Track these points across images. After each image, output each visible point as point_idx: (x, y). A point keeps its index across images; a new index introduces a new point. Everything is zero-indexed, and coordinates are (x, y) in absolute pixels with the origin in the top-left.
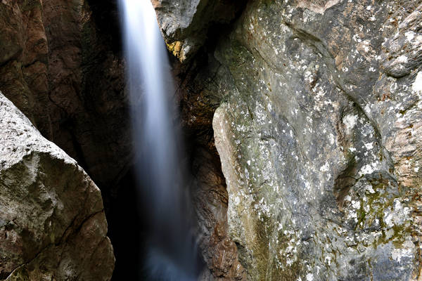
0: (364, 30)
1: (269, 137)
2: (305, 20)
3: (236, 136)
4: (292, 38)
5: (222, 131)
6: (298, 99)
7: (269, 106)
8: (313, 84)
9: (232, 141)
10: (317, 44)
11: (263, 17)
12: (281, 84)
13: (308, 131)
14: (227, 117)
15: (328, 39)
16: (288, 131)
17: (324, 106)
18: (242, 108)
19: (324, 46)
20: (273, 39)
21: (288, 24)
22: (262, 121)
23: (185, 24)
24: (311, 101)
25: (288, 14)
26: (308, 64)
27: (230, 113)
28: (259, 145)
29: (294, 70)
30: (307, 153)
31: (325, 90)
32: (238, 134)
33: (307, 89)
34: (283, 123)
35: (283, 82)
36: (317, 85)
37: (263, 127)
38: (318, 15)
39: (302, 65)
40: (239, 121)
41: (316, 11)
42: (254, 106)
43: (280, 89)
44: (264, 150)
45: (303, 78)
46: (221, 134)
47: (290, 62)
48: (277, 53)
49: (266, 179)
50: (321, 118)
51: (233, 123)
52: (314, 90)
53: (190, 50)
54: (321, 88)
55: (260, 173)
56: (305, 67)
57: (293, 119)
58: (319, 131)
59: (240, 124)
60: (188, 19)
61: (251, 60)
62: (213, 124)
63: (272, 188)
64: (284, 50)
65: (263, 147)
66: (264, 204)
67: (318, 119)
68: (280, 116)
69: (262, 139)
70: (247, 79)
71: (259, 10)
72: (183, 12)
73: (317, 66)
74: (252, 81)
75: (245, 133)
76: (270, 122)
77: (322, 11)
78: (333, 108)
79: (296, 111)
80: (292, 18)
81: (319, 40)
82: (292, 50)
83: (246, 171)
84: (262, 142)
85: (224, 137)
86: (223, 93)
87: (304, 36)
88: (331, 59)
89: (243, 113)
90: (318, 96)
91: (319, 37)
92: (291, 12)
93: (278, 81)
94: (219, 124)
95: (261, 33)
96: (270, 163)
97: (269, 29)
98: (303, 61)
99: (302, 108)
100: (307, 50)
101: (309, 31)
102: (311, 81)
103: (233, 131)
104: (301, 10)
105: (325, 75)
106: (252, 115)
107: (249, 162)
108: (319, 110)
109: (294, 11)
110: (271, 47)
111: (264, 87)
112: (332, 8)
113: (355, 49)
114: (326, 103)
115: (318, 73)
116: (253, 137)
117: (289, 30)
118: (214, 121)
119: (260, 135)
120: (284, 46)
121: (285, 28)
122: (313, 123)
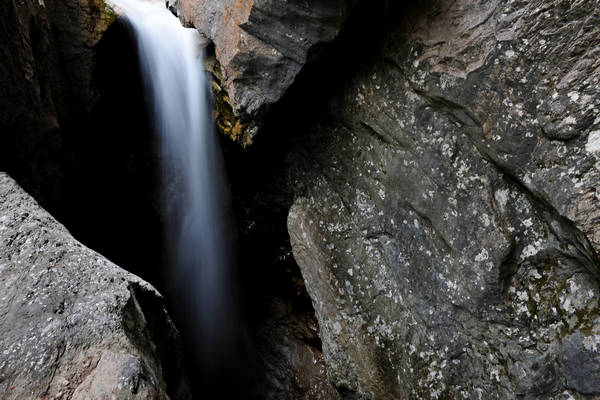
0: (515, 93)
1: (380, 233)
2: (443, 86)
3: (328, 238)
4: (423, 107)
5: (304, 235)
6: (433, 178)
7: (382, 193)
8: (453, 158)
9: (323, 247)
10: (456, 112)
11: (381, 85)
12: (406, 163)
13: (451, 215)
14: (310, 216)
15: (473, 106)
16: (411, 221)
17: (471, 182)
18: (332, 201)
19: (467, 114)
20: (397, 110)
21: (418, 92)
22: (368, 214)
23: (272, 97)
24: (452, 178)
25: (419, 80)
26: (444, 136)
27: (316, 210)
28: (365, 245)
29: (427, 144)
30: (452, 242)
31: (468, 164)
32: (330, 237)
33: (447, 164)
34: (404, 212)
35: (409, 159)
36: (457, 159)
37: (371, 221)
38: (460, 80)
39: (438, 138)
40: (331, 218)
41: (456, 75)
42: (353, 196)
43: (403, 169)
44: (373, 251)
45: (440, 152)
46: (302, 239)
47: (422, 135)
48: (403, 126)
49: (380, 289)
50: (469, 197)
51: (322, 222)
52: (455, 165)
53: (259, 131)
54: (462, 162)
55: (371, 282)
56: (440, 140)
57: (424, 204)
58: (467, 213)
59: (332, 221)
60: (279, 92)
61: (351, 138)
62: (289, 228)
63: (391, 300)
64: (413, 121)
65: (371, 248)
66: (382, 324)
67: (464, 199)
68: (399, 203)
69: (368, 238)
70: (341, 162)
71: (374, 77)
72: (272, 83)
73: (454, 138)
74: (348, 164)
75: (342, 233)
76: (381, 213)
77: (463, 75)
78: (483, 184)
79: (431, 193)
80: (425, 84)
81: (459, 107)
82: (423, 121)
83: (348, 283)
84: (368, 242)
85: (309, 243)
86: (295, 185)
87: (439, 103)
88: (477, 128)
89: (335, 207)
90: (460, 172)
91: (462, 104)
92: (423, 77)
93: (401, 160)
94: (297, 226)
95: (379, 104)
96: (384, 267)
97: (391, 99)
98: (437, 133)
99: (441, 188)
100: (441, 120)
101: (449, 98)
102: (451, 155)
103: (322, 233)
104: (437, 75)
105: (465, 146)
106: (348, 208)
107: (350, 272)
108: (464, 188)
109: (427, 77)
110: (394, 119)
111: (373, 169)
112: (477, 71)
113: (507, 114)
114: (472, 178)
115: (456, 144)
116: (354, 237)
117: (418, 98)
118: (290, 223)
119: (365, 232)
120: (413, 117)
121: (413, 97)
122: (458, 204)
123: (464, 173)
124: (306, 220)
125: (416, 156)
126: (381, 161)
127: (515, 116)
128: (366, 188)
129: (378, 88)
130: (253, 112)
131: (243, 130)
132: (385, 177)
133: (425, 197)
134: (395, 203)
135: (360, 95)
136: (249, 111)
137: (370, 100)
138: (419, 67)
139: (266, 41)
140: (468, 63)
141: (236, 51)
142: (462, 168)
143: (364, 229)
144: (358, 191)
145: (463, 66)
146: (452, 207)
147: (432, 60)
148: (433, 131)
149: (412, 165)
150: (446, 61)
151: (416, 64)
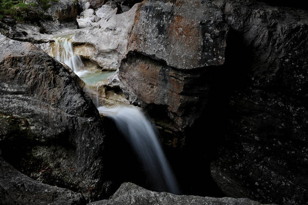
123: (292, 109)
124: (222, 170)
126: (250, 124)
127: (302, 79)
129: (240, 94)
130: (192, 125)
131: (179, 140)
132: (255, 130)
133: (280, 127)
136: (190, 126)
137: (238, 100)
138: (255, 79)
139: (192, 95)
140: (273, 70)
141: (179, 105)
142: (291, 108)
143: (254, 159)
144: (242, 143)
145: (272, 72)
146: (295, 125)
147: (258, 75)
148: (271, 100)
149: (268, 117)
150: (264, 73)
151: (253, 79)
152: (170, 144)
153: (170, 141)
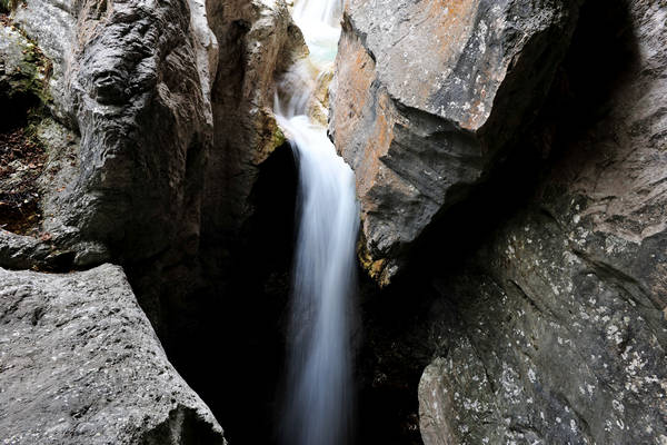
1: (527, 427)
2: (609, 250)
3: (462, 416)
4: (584, 273)
5: (435, 405)
6: (593, 368)
7: (531, 373)
8: (623, 346)
9: (454, 427)
10: (627, 285)
11: (533, 239)
12: (560, 341)
13: (615, 425)
14: (445, 383)
15: (650, 280)
16: (566, 421)
17: (645, 385)
18: (473, 371)
19: (642, 290)
20: (551, 272)
21: (578, 253)
22: (513, 397)
23: (407, 236)
24: (619, 374)
25: (579, 239)
26: (611, 314)
27: (452, 377)
28: (506, 438)
29: (587, 321)
31: (643, 358)
32: (467, 416)
33: (612, 353)
34: (558, 406)
35: (565, 337)
36: (629, 348)
37: (516, 408)
38: (632, 245)
39: (602, 315)
40: (469, 392)
41: (628, 238)
42: (498, 369)
43: (556, 347)
45: (604, 335)
46: (432, 410)
47: (581, 308)
48: (557, 292)
50: (642, 406)
51: (457, 394)
52: (625, 356)
54: (636, 353)
56: (606, 319)
57: (581, 400)
58: (639, 428)
59: (470, 396)
60: (415, 231)
61: (501, 297)
62: (420, 392)
64: (570, 289)
67: (634, 407)
68: (552, 393)
69: (512, 429)
70: (488, 324)
71: (527, 229)
72: (408, 221)
73: (626, 319)
74: (496, 329)
75: (479, 414)
76: (530, 401)
77: (637, 240)
79: (590, 388)
80: (586, 245)
81: (632, 280)
82: (584, 291)
84: (510, 435)
85: (439, 417)
86: (438, 342)
87: (605, 272)
88: (655, 311)
89: (476, 378)
90: (632, 367)
91: (634, 276)
92: (584, 236)
93: (555, 335)
94: (429, 393)
95: (530, 261)
97: (544, 257)
98: (602, 309)
99: (603, 384)
100: (609, 293)
101: (616, 266)
102: (619, 341)
103: (456, 409)
104: (602, 236)
105: (642, 333)
106: (492, 384)
108: (636, 390)
109: (589, 236)
110: (547, 282)
111: (523, 341)
112: (655, 237)
114: (648, 379)
115: (629, 329)
116: (494, 423)
117: (578, 261)
118: (422, 386)
119: (508, 420)
120: (571, 285)
121: (571, 258)
122: (626, 412)
123: (637, 369)
124: (440, 387)
125: (573, 335)
126: (533, 332)
128: (515, 364)
129: (530, 241)
130: (384, 249)
131: (383, 267)
132: (536, 353)
133: (583, 391)
134: (546, 390)
135: (510, 248)
136: (380, 247)
137: (521, 254)
138: (580, 224)
139: (404, 176)
140: (644, 226)
141: (372, 183)
142: (635, 362)
143: (507, 417)
144: (505, 365)
145: (638, 229)
146: (617, 413)
147: (597, 217)
148: (597, 306)
149: (568, 344)
150: (615, 220)
151: (577, 219)
152: (367, 264)
153: (370, 258)
